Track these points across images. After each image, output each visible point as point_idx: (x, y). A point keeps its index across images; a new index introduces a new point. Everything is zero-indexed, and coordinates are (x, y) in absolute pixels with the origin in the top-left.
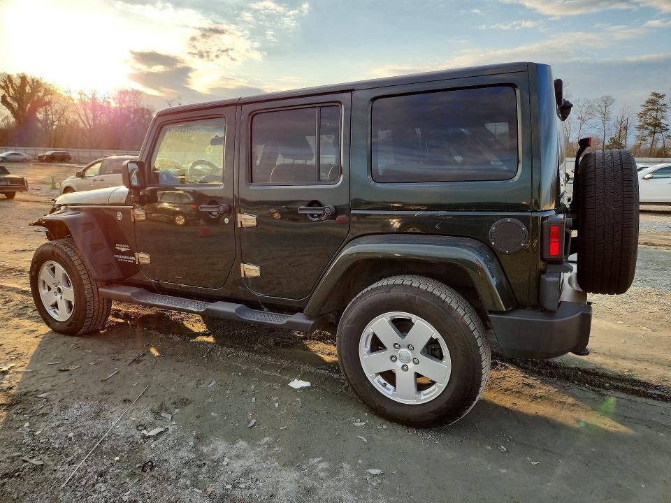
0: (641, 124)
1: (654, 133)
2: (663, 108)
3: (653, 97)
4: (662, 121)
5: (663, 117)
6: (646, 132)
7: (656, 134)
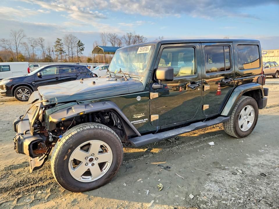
0: (56, 50)
1: (61, 53)
2: (62, 44)
3: (58, 40)
4: (63, 49)
5: (63, 48)
6: (59, 53)
7: (62, 54)
